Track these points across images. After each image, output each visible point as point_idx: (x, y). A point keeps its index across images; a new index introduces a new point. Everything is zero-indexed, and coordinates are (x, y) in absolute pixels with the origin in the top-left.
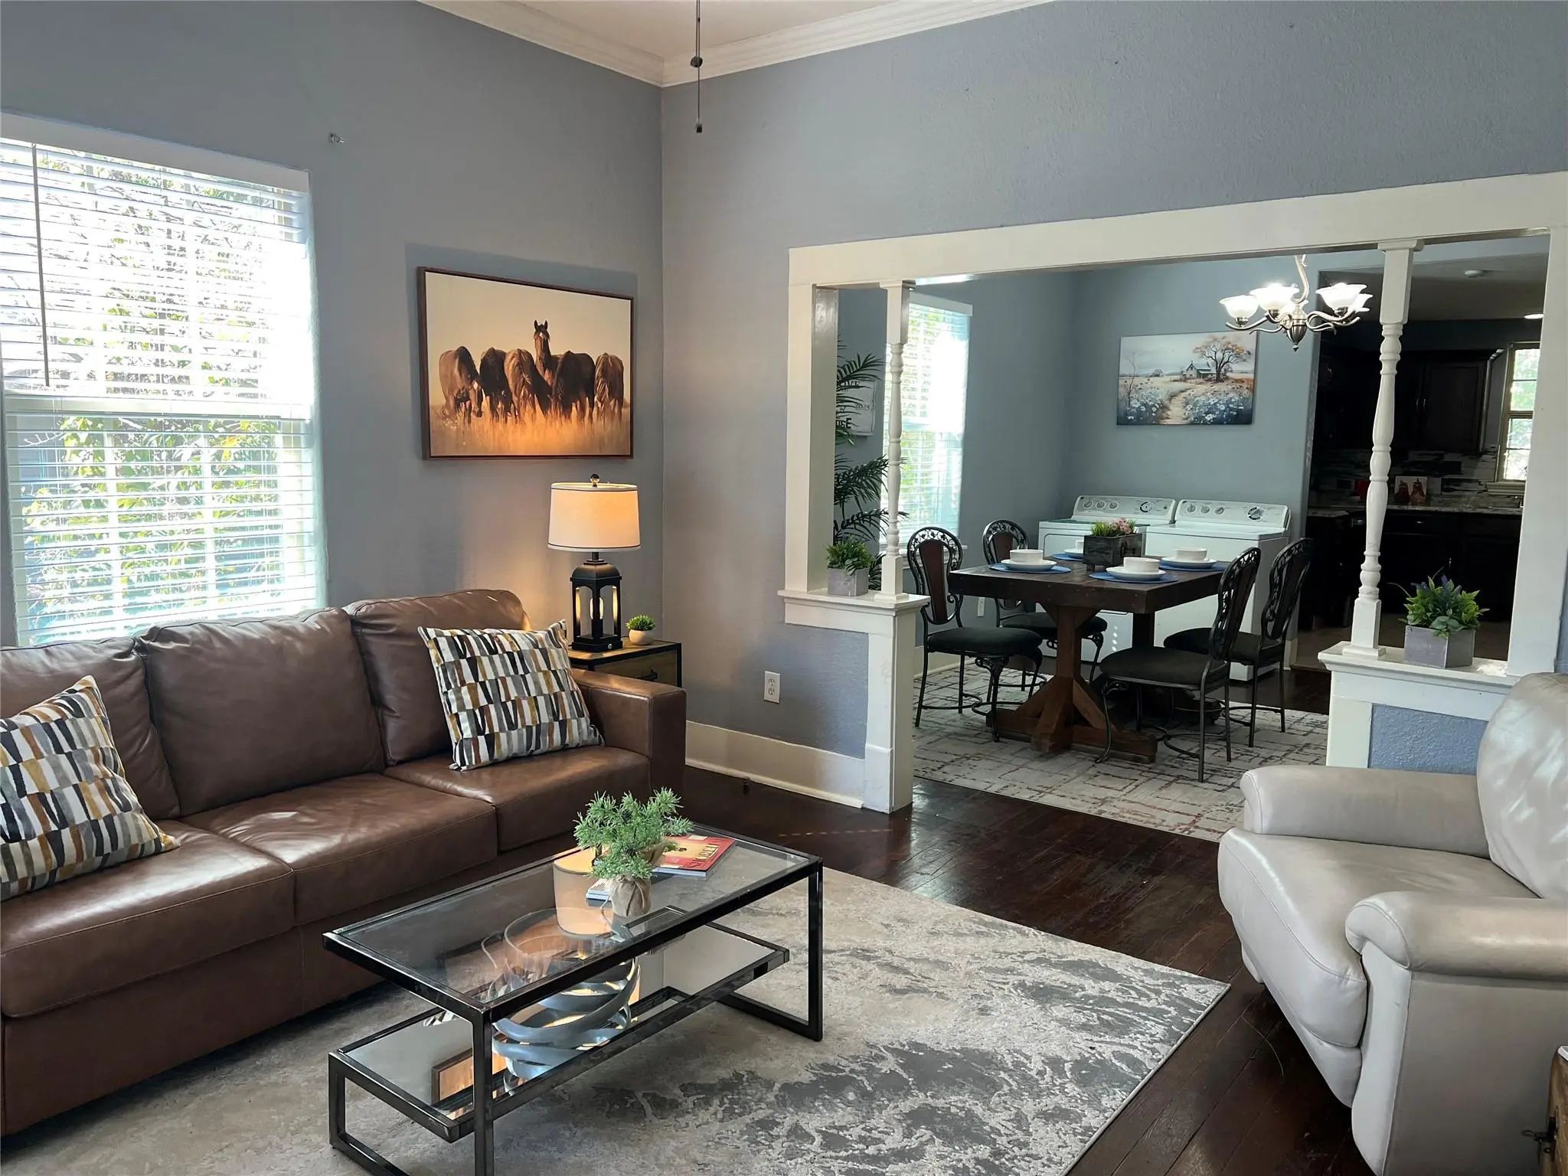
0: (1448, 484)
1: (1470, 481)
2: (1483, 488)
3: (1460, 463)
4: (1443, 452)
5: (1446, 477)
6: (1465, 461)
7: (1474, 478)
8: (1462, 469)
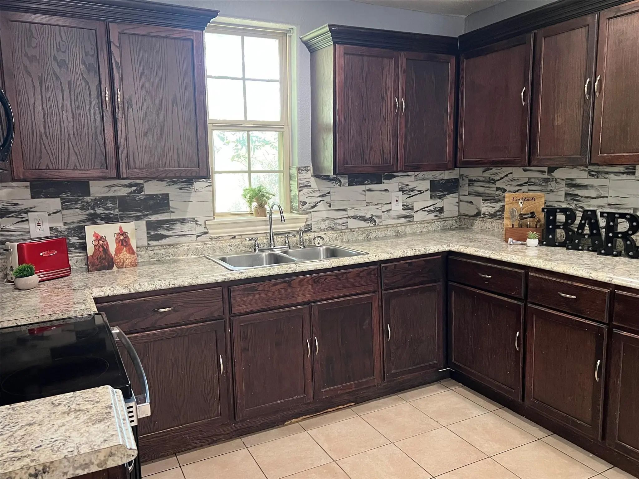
0: (155, 229)
1: (183, 221)
2: (202, 229)
3: (167, 195)
4: (141, 181)
5: (153, 218)
6: (172, 191)
7: (188, 216)
8: (171, 204)
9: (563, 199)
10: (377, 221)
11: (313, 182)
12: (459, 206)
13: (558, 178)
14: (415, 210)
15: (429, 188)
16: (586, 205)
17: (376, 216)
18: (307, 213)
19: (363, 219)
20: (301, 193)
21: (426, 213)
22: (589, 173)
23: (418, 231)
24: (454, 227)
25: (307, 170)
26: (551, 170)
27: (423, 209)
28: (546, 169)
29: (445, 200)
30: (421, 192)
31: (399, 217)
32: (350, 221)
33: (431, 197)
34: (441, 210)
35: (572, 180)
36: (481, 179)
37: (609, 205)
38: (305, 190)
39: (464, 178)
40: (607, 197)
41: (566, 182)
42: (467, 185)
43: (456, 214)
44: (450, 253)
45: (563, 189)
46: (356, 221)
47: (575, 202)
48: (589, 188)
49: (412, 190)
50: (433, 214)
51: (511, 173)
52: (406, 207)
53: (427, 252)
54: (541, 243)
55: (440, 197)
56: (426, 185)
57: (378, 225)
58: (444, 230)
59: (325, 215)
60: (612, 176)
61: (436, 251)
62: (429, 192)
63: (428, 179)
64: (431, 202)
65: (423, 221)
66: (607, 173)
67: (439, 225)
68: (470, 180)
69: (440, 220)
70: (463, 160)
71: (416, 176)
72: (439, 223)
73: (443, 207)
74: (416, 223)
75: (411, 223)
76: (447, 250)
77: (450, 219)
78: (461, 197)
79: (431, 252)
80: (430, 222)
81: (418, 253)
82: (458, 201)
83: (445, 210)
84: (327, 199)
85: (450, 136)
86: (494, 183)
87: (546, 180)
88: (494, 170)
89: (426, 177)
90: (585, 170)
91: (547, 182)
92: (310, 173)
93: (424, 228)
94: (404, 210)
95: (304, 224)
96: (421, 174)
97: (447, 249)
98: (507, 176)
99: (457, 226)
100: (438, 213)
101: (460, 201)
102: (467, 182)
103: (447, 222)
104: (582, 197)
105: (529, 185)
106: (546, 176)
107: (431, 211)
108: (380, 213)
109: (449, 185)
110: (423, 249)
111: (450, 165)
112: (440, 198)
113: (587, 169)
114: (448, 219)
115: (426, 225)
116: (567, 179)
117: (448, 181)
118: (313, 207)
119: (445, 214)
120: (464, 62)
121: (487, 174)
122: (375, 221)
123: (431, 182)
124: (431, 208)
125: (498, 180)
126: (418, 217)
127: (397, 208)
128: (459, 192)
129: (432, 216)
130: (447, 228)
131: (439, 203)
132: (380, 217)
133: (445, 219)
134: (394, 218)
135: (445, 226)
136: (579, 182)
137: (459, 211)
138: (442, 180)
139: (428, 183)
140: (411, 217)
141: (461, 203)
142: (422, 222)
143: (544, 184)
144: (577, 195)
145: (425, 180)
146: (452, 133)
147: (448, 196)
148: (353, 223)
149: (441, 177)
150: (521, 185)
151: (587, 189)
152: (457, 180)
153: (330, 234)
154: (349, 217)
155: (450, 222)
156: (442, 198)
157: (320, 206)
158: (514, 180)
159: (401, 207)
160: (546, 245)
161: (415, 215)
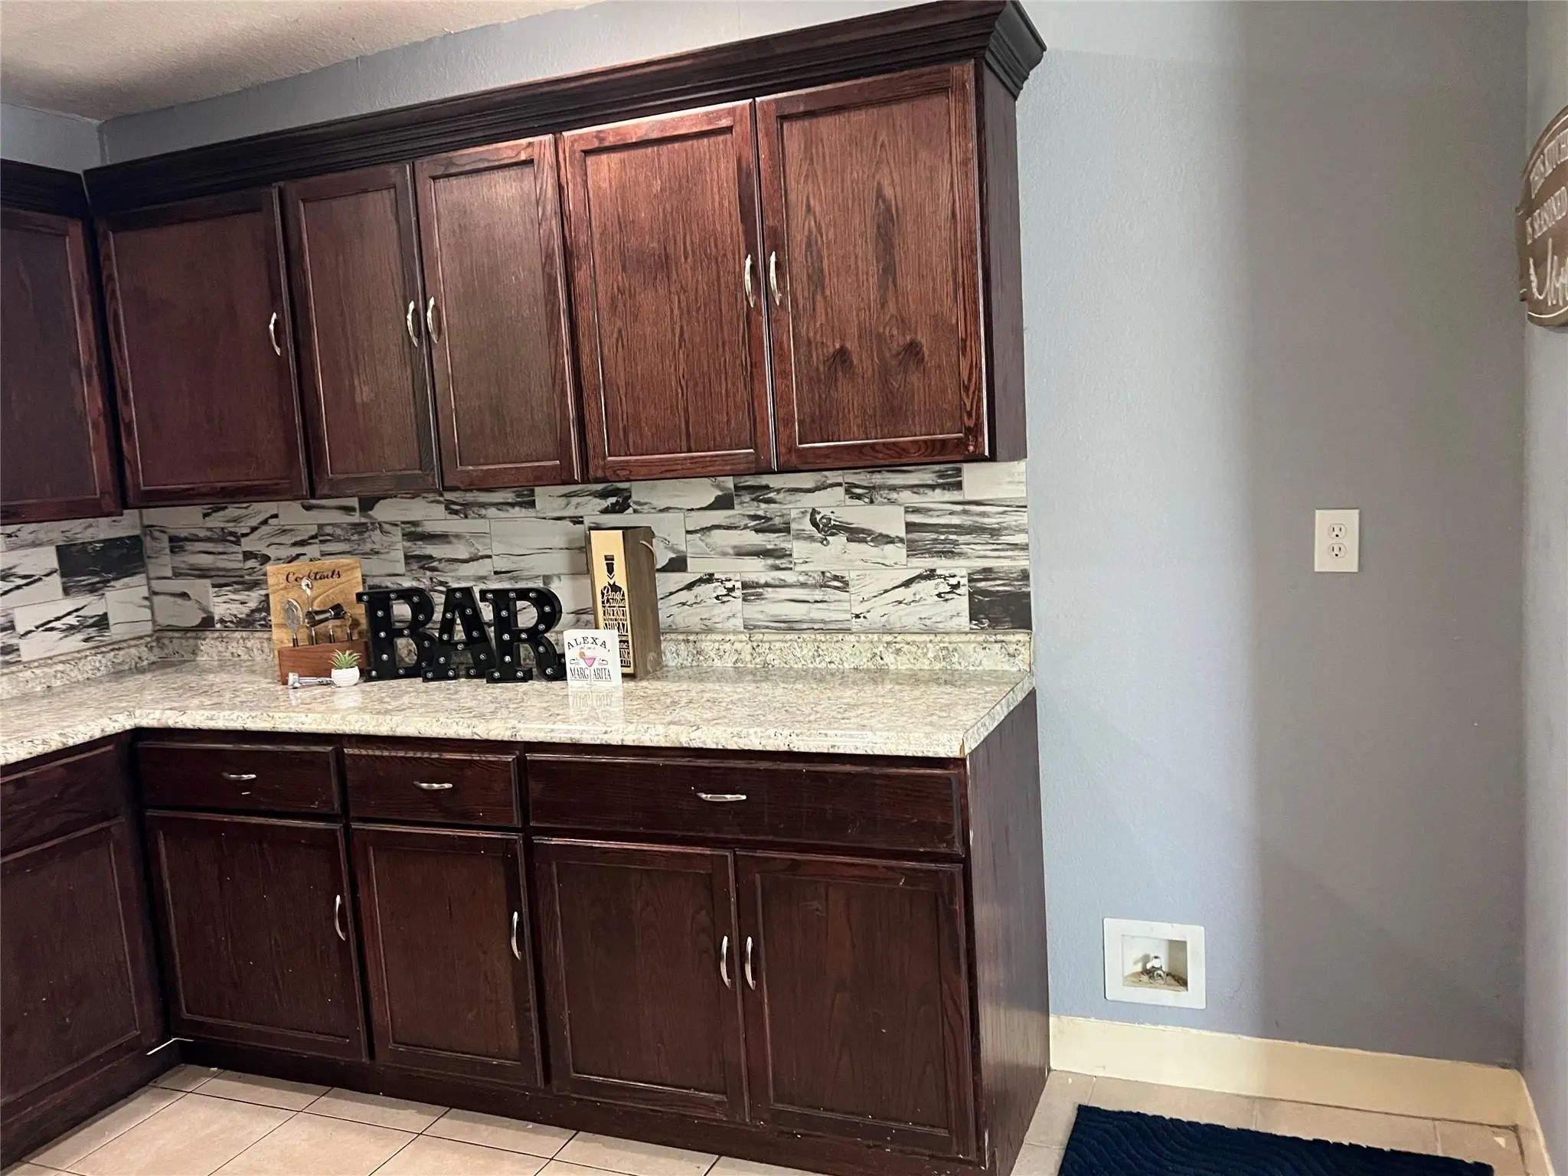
9: (401, 568)
12: (151, 608)
13: (385, 523)
14: (21, 629)
15: (56, 565)
16: (452, 577)
21: (56, 635)
22: (447, 508)
23: (39, 689)
24: (145, 663)
26: (367, 504)
27: (46, 626)
28: (354, 502)
29: (111, 595)
30: (31, 580)
33: (67, 591)
34: (102, 622)
35: (414, 524)
36: (202, 534)
37: (496, 573)
39: (157, 534)
40: (490, 557)
41: (403, 529)
42: (167, 551)
43: (148, 628)
44: (139, 733)
45: (399, 546)
47: (428, 573)
48: (452, 539)
49: (4, 576)
50: (80, 636)
51: (275, 516)
53: (71, 743)
54: (365, 676)
55: (92, 589)
56: (48, 559)
58: (118, 674)
60: (492, 512)
61: (98, 735)
62: (56, 579)
63: (50, 542)
64: (69, 604)
65: (50, 658)
66: (483, 505)
67: (100, 662)
68: (172, 539)
69: (104, 649)
70: (143, 488)
71: (9, 536)
72: (99, 657)
73: (106, 614)
74: (27, 665)
75: (14, 669)
76: (128, 727)
77: (133, 643)
78: (154, 583)
79: (80, 739)
80: (73, 659)
81: (40, 750)
82: (146, 594)
83: (111, 621)
85: (95, 426)
86: (237, 543)
87: (360, 529)
88: (232, 511)
89: (43, 536)
90: (438, 502)
91: (361, 533)
93: (55, 677)
96: (26, 531)
97: (129, 724)
98: (265, 522)
99: (153, 659)
100: (92, 631)
101: (156, 593)
102: (166, 544)
103: (121, 653)
104: (440, 560)
105: (322, 542)
106: (356, 518)
107: (72, 627)
109: (115, 553)
110: (57, 737)
111: (108, 502)
112: (91, 591)
113: (442, 499)
114: (124, 645)
115: (60, 667)
116: (403, 523)
117: (109, 543)
119: (115, 632)
120: (107, 238)
121: (217, 521)
123: (59, 549)
124: (72, 620)
125: (245, 535)
126: (29, 649)
128: (146, 572)
129: (75, 642)
130: (126, 667)
131: (94, 606)
133: (117, 646)
135: (120, 664)
136: (430, 527)
137: (154, 621)
138: (90, 543)
139: (51, 552)
140: (12, 649)
141: (156, 599)
142: (47, 661)
143: (356, 537)
144: (430, 557)
145: (40, 545)
146: (101, 420)
147: (118, 584)
149: (86, 536)
150: (302, 543)
151: (449, 543)
152: (136, 540)
155: (133, 651)
156: (101, 589)
158: (284, 531)
160: (379, 678)
161: (23, 644)
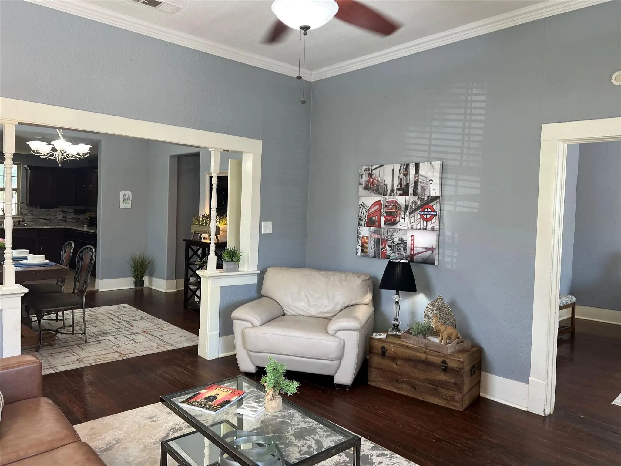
10: (51, 220)
11: (26, 207)
14: (67, 218)
17: (51, 219)
18: (23, 216)
19: (46, 219)
20: (21, 210)
25: (24, 203)
27: (71, 218)
29: (81, 216)
30: (70, 213)
31: (60, 220)
32: (40, 219)
38: (23, 209)
39: (87, 209)
46: (42, 220)
49: (67, 212)
52: (63, 217)
57: (52, 222)
59: (30, 217)
62: (73, 213)
64: (74, 216)
71: (68, 207)
74: (67, 222)
75: (65, 222)
83: (80, 219)
84: (32, 212)
89: (72, 208)
92: (25, 204)
94: (63, 218)
95: (22, 219)
96: (70, 207)
100: (77, 220)
108: (52, 218)
112: (78, 215)
115: (72, 222)
117: (81, 210)
118: (25, 214)
122: (50, 220)
124: (74, 218)
127: (60, 217)
129: (74, 221)
131: (78, 217)
132: (52, 219)
134: (58, 220)
138: (79, 209)
139: (73, 210)
140: (66, 220)
142: (70, 222)
148: (41, 221)
152: (85, 210)
153: (32, 223)
154: (40, 218)
157: (29, 214)
159: (61, 217)
161: (67, 220)
